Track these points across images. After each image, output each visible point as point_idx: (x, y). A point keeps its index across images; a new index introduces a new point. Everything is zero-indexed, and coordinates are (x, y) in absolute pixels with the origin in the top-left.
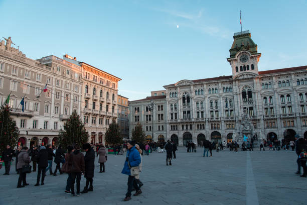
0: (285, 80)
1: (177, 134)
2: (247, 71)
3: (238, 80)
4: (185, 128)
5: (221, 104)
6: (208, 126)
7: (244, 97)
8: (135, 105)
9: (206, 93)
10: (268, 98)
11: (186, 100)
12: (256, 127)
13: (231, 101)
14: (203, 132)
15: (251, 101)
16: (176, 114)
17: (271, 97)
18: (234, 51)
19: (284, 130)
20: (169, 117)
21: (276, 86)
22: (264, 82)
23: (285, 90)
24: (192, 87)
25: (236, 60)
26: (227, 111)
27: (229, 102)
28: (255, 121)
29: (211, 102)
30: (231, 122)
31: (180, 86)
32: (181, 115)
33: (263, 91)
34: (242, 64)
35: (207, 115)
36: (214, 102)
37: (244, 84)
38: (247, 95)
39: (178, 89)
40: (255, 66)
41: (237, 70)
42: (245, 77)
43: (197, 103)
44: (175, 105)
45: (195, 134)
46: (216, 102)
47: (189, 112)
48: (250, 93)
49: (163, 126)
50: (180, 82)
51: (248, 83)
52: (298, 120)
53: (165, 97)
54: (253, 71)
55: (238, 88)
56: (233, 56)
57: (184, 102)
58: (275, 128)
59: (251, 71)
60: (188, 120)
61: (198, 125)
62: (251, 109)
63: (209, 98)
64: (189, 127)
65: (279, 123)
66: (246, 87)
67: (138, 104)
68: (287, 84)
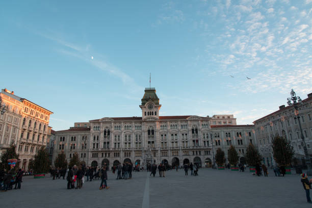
0: (175, 124)
1: (97, 160)
2: (152, 116)
3: (146, 122)
4: (104, 155)
5: (133, 138)
6: (122, 154)
7: (149, 134)
8: (62, 135)
9: (123, 129)
10: (164, 135)
11: (107, 134)
12: (155, 156)
13: (140, 136)
14: (118, 159)
15: (153, 137)
16: (97, 144)
17: (165, 135)
18: (144, 100)
19: (172, 158)
20: (91, 147)
21: (169, 128)
22: (162, 124)
23: (174, 131)
24: (113, 124)
25: (145, 107)
26: (136, 143)
27: (138, 137)
28: (155, 151)
29: (126, 136)
30: (139, 151)
31: (103, 122)
32: (101, 145)
33: (161, 131)
34: (149, 111)
35: (122, 145)
36: (128, 136)
37: (149, 124)
38: (151, 132)
39: (101, 124)
40: (157, 113)
41: (145, 115)
42: (151, 120)
43: (116, 136)
44: (98, 137)
45: (112, 161)
46: (129, 136)
47: (108, 143)
48: (153, 131)
49: (85, 154)
50: (103, 119)
51: (152, 124)
52: (181, 151)
53: (89, 129)
54: (155, 116)
55: (145, 127)
56: (143, 104)
57: (105, 134)
58: (167, 156)
59: (154, 116)
60: (107, 150)
61: (115, 153)
62: (153, 142)
63: (125, 133)
64: (107, 155)
65: (170, 153)
66: (151, 127)
67: (64, 134)
68: (176, 127)
